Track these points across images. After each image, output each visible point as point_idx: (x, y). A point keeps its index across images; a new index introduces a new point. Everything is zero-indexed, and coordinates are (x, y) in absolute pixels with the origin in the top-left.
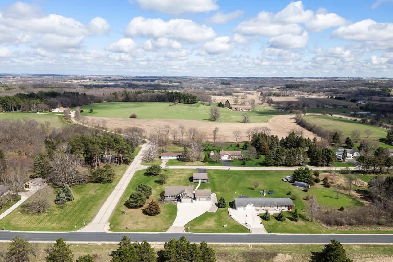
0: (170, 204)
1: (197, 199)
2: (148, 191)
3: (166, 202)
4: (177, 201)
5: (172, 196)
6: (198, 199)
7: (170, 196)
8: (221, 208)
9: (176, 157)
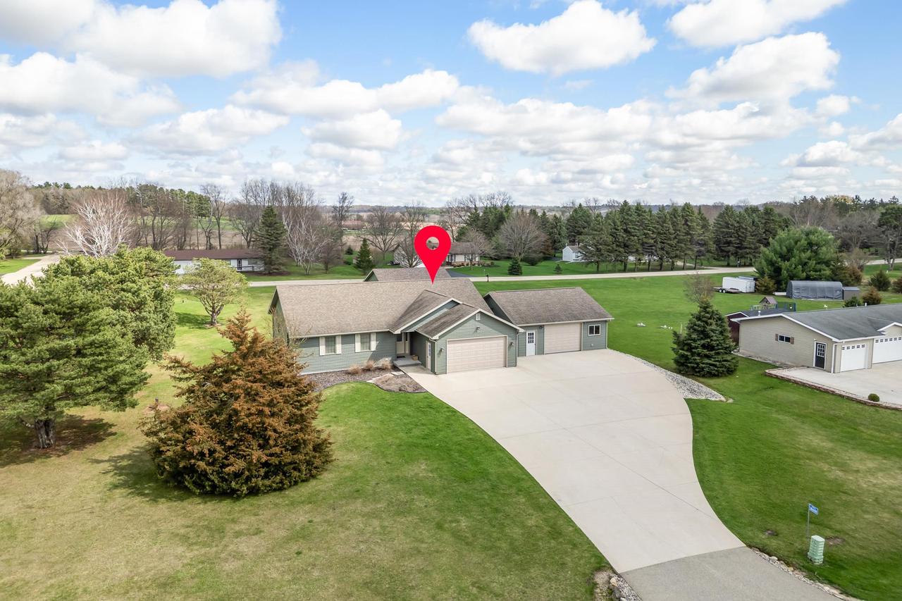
1: (527, 344)
5: (348, 338)
6: (531, 348)
7: (331, 340)
8: (718, 375)
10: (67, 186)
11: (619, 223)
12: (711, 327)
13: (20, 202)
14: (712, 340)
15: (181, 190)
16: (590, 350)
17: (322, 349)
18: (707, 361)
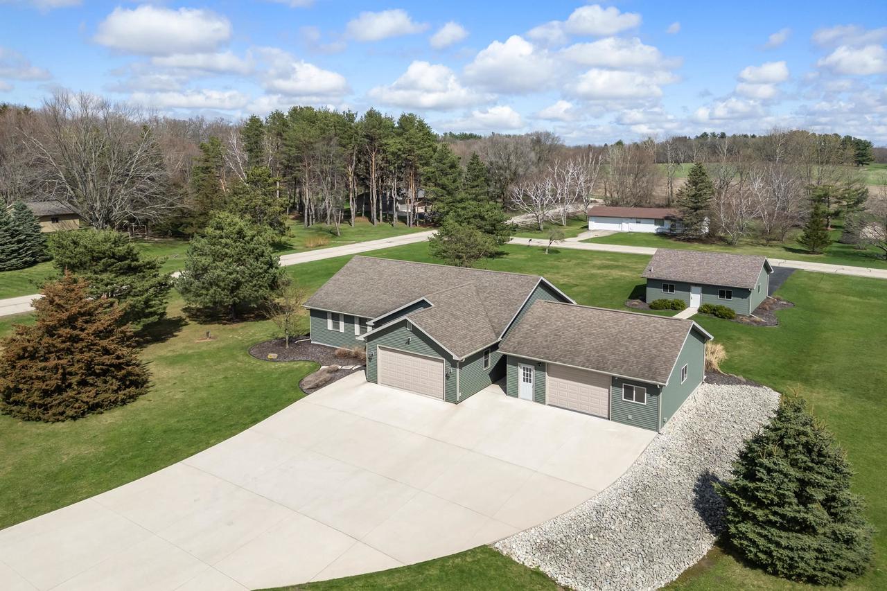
0: (288, 373)
1: (521, 382)
3: (299, 353)
5: (349, 319)
6: (526, 389)
7: (335, 317)
9: (657, 221)
16: (624, 423)
17: (330, 323)
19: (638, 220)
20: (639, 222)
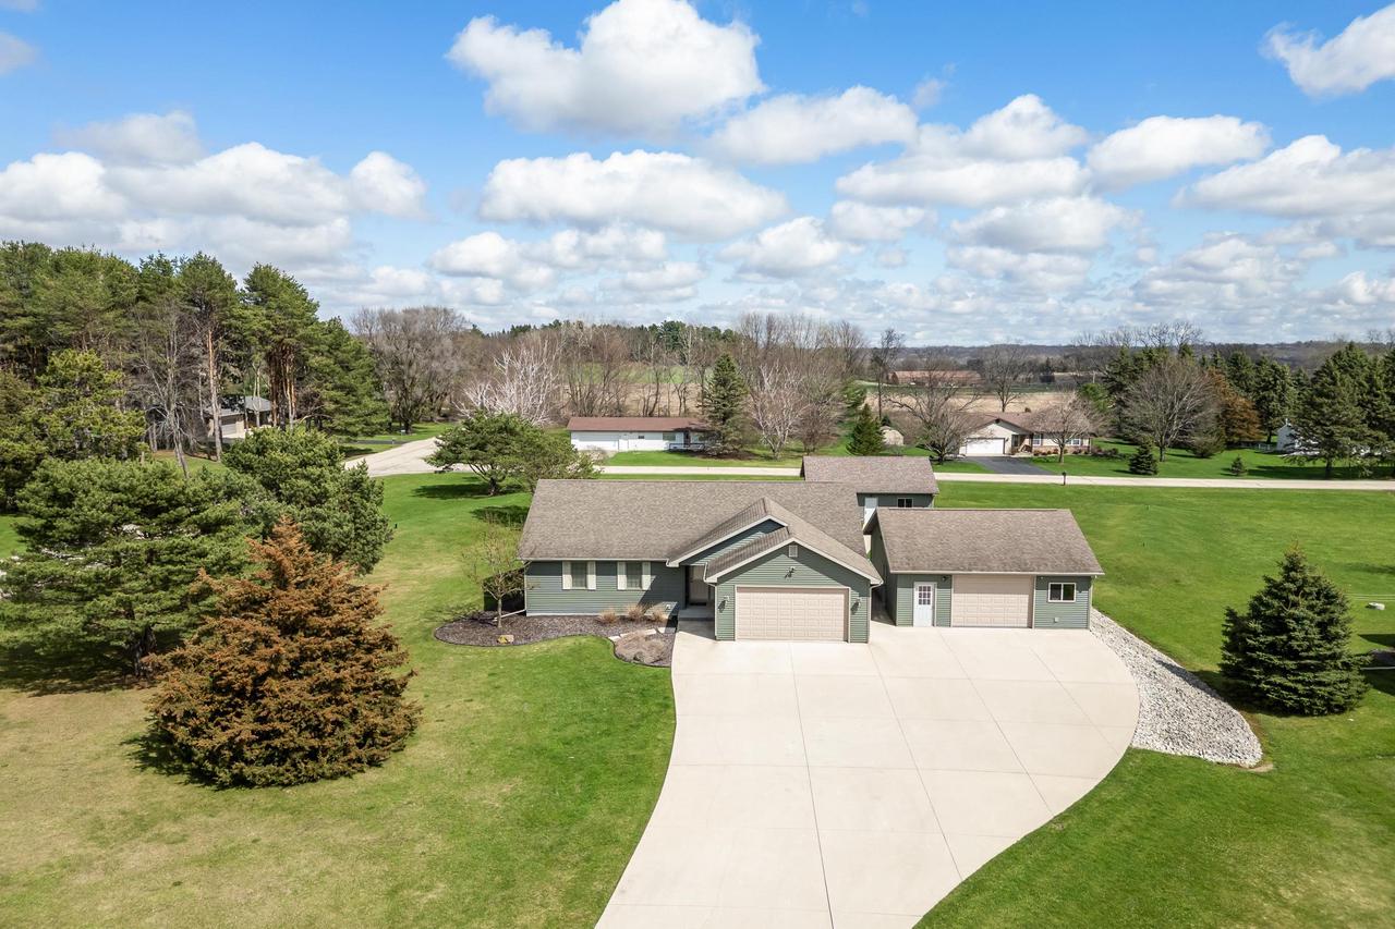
0: (576, 652)
1: (917, 606)
2: (320, 499)
3: (538, 630)
4: (672, 622)
5: (607, 568)
6: (923, 613)
7: (579, 569)
8: (1299, 711)
9: (668, 435)
10: (580, 325)
11: (1380, 383)
12: (1292, 611)
13: (436, 350)
14: (1290, 638)
15: (715, 328)
16: (1050, 628)
17: (567, 581)
18: (1277, 679)
19: (641, 434)
20: (643, 437)
